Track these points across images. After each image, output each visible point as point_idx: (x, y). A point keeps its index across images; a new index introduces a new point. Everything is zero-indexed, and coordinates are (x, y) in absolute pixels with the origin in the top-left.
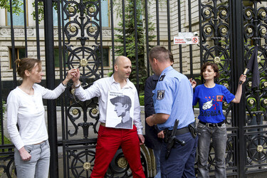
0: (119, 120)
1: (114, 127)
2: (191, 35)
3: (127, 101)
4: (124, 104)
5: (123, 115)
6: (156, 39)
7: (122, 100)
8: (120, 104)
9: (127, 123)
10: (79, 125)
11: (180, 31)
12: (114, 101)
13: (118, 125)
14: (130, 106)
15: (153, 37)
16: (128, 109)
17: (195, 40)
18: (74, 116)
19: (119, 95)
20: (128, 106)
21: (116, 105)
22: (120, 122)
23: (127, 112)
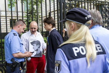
1: (33, 56)
3: (38, 43)
4: (37, 45)
5: (37, 50)
6: (41, 17)
7: (36, 43)
8: (35, 45)
9: (39, 54)
12: (32, 43)
14: (40, 46)
15: (40, 16)
16: (39, 47)
19: (35, 40)
20: (39, 46)
21: (33, 45)
22: (36, 54)
23: (39, 49)
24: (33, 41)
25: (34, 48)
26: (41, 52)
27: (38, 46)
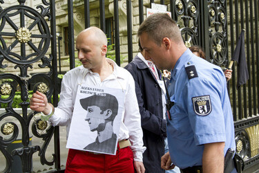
0: (92, 137)
4: (103, 109)
5: (100, 129)
7: (101, 102)
12: (86, 103)
14: (115, 113)
16: (111, 119)
19: (97, 93)
21: (90, 111)
22: (94, 140)
25: (88, 120)
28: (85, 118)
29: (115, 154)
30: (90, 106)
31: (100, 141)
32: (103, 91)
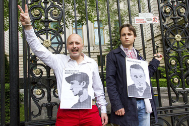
0: (76, 100)
1: (70, 108)
2: (151, 16)
4: (80, 82)
5: (80, 94)
7: (78, 78)
8: (76, 82)
10: (42, 106)
11: (140, 12)
13: (75, 105)
14: (88, 83)
16: (86, 87)
17: (155, 19)
18: (38, 97)
19: (75, 73)
20: (85, 84)
21: (72, 84)
23: (85, 90)
24: (71, 75)
25: (72, 89)
26: (89, 97)
27: (82, 83)
28: (70, 88)
29: (91, 108)
30: (72, 80)
31: (81, 102)
32: (78, 71)
